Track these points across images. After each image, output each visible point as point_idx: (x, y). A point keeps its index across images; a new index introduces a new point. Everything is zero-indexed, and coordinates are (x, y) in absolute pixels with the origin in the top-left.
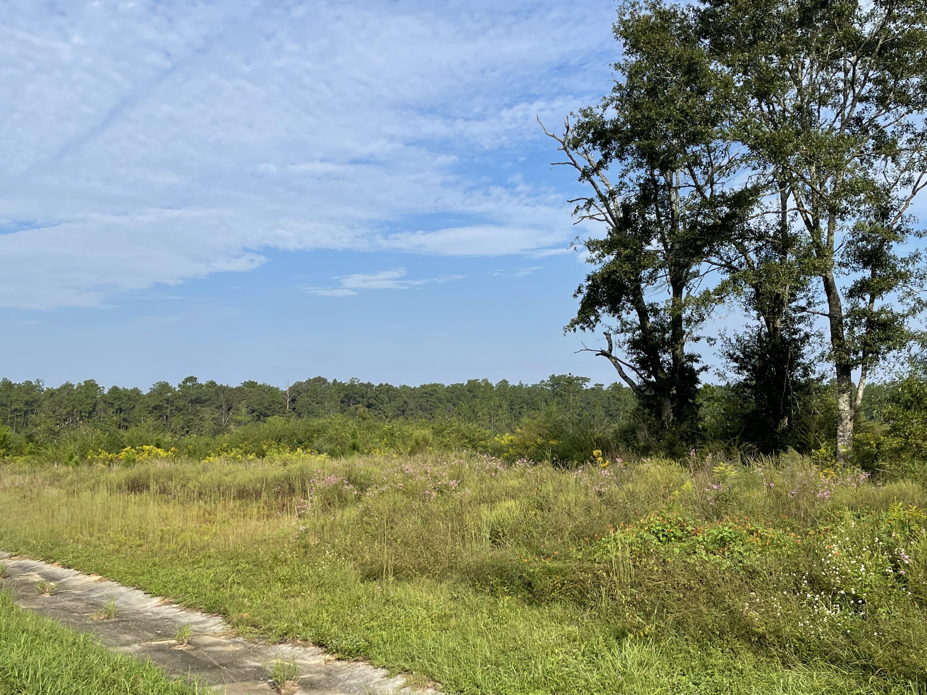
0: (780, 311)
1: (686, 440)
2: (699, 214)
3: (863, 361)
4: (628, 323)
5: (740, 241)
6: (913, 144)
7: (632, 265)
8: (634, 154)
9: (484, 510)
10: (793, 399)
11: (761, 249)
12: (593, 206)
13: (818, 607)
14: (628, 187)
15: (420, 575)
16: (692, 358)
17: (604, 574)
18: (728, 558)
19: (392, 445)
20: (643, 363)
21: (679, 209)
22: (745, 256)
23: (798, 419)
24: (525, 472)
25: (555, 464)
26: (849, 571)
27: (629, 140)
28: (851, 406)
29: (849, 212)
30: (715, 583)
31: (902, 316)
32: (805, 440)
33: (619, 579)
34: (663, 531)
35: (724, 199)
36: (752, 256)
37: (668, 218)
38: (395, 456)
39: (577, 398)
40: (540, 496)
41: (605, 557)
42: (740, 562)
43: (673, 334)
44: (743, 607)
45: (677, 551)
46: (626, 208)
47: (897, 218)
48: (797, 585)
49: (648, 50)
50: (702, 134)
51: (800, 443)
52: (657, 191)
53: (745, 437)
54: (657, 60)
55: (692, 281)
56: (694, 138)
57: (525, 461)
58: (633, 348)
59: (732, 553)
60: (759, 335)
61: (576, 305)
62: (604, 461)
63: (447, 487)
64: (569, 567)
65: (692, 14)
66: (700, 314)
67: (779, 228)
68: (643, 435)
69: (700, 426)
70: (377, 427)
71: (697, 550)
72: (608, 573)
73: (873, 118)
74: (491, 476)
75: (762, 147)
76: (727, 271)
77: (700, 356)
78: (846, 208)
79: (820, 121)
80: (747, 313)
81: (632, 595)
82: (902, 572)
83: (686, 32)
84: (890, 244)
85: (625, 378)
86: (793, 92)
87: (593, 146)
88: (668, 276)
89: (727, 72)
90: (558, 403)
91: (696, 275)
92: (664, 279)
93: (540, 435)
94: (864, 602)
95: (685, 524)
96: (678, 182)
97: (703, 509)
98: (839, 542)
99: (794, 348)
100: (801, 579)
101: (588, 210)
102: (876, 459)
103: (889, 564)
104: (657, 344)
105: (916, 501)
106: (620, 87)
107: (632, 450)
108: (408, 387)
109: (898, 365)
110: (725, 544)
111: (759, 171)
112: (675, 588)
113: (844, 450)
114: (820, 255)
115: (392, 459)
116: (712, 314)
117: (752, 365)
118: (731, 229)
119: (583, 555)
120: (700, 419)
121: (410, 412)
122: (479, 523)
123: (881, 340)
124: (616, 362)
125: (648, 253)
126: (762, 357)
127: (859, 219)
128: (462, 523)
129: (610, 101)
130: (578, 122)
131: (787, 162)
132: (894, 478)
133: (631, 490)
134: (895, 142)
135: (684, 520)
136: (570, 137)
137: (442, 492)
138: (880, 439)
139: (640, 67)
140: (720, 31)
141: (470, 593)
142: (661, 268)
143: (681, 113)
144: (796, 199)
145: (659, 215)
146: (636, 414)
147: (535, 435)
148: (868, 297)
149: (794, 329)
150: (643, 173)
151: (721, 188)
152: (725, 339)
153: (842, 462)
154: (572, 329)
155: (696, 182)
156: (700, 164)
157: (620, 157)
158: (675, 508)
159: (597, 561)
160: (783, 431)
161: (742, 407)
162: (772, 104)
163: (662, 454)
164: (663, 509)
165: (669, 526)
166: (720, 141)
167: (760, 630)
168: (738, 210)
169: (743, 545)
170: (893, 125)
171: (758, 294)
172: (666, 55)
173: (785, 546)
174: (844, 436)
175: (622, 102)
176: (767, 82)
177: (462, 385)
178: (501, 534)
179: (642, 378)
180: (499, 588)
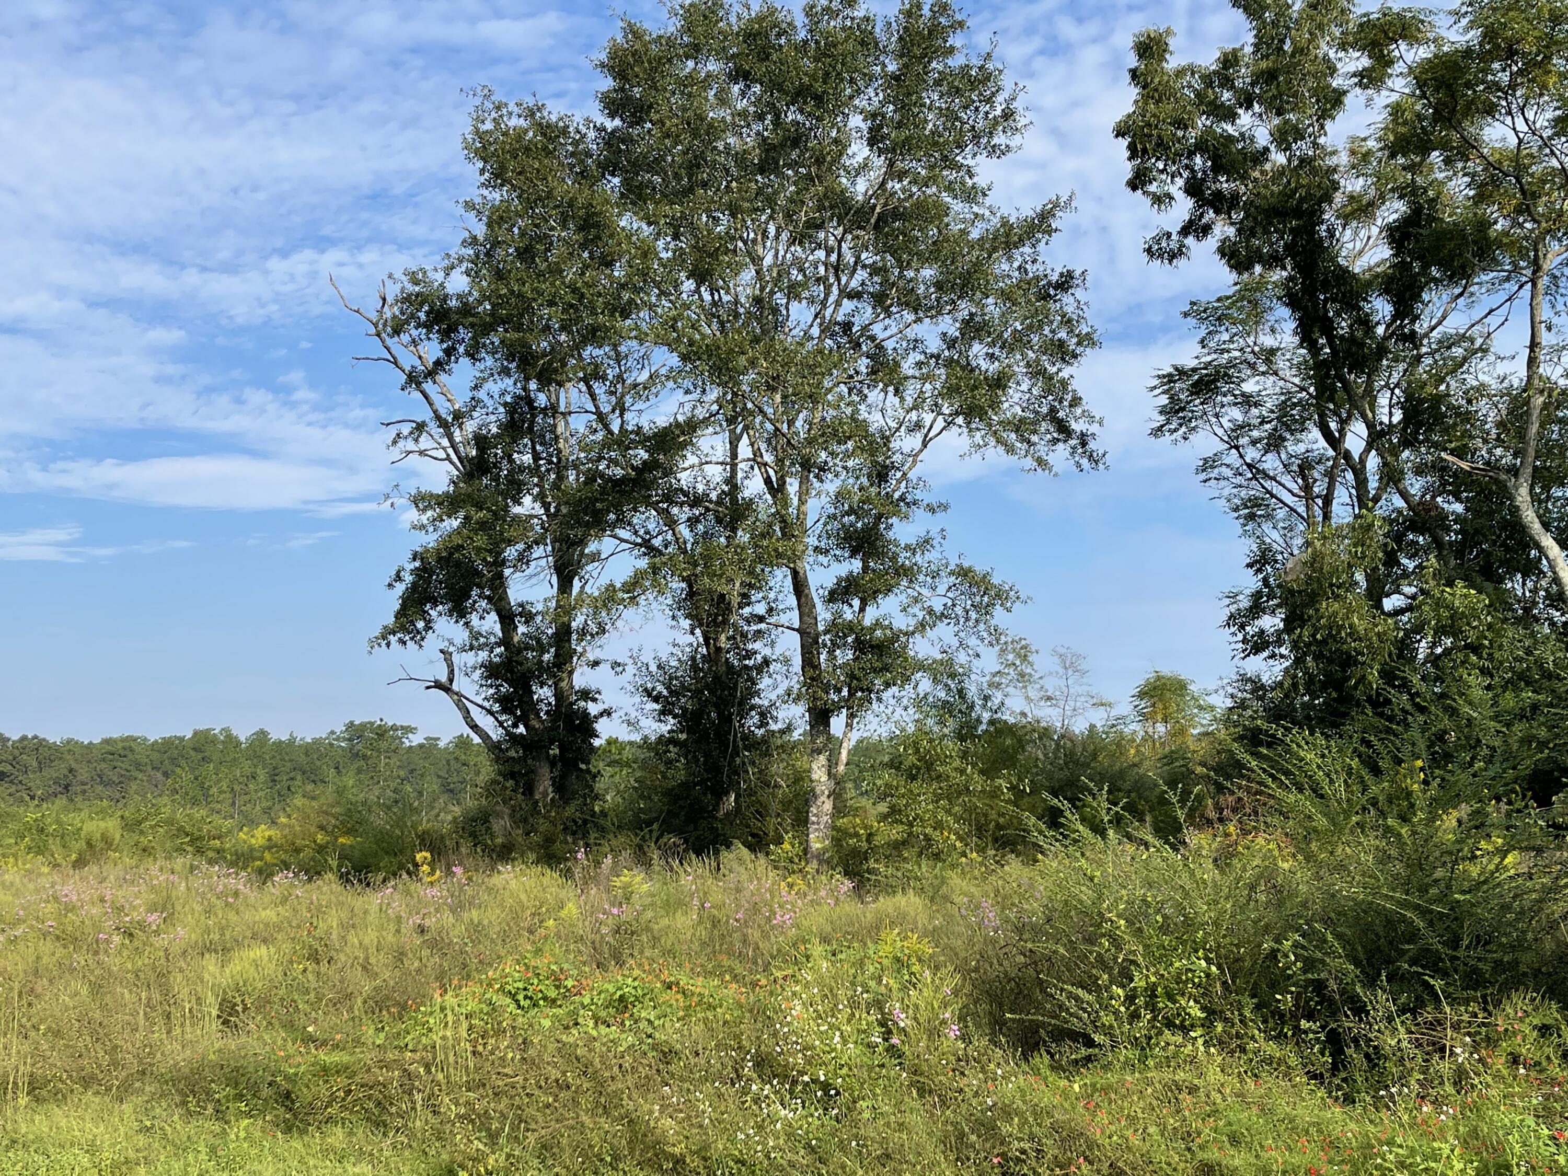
0: (725, 622)
1: (574, 833)
2: (600, 458)
3: (847, 703)
4: (481, 635)
5: (665, 506)
6: (924, 371)
7: (490, 537)
8: (497, 352)
9: (211, 964)
10: (744, 763)
11: (697, 520)
12: (424, 434)
13: (769, 1105)
14: (484, 406)
15: (82, 1090)
16: (586, 695)
17: (422, 1070)
18: (630, 1030)
19: (40, 850)
20: (506, 704)
21: (570, 450)
22: (673, 530)
23: (750, 795)
24: (290, 895)
25: (345, 879)
26: (817, 1043)
27: (487, 328)
28: (829, 774)
29: (829, 469)
30: (607, 1074)
31: (906, 634)
32: (761, 829)
33: (447, 1077)
34: (525, 989)
35: (641, 437)
36: (684, 531)
37: (550, 462)
38: (45, 870)
39: (392, 762)
40: (314, 937)
41: (424, 1039)
42: (649, 1036)
43: (557, 656)
44: (651, 1112)
45: (547, 1023)
46: (481, 441)
47: (899, 482)
48: (737, 1071)
49: (520, 184)
50: (608, 330)
51: (754, 835)
52: (534, 416)
53: (667, 828)
54: (535, 202)
55: (589, 568)
56: (594, 335)
57: (291, 875)
58: (487, 678)
59: (636, 1022)
60: (693, 659)
61: (393, 601)
62: (432, 873)
63: (142, 926)
64: (360, 1061)
65: (592, 134)
66: (600, 623)
67: (726, 489)
68: (501, 825)
69: (597, 809)
70: (13, 817)
71: (580, 1020)
72: (427, 1067)
73: (867, 326)
74: (227, 904)
75: (699, 359)
76: (645, 554)
77: (599, 692)
78: (826, 462)
79: (789, 323)
80: (674, 623)
81: (468, 1103)
82: (895, 1040)
83: (582, 161)
84: (890, 521)
85: (475, 727)
86: (748, 275)
87: (427, 334)
88: (550, 558)
89: (646, 234)
90: (359, 771)
91: (595, 557)
92: (543, 562)
93: (322, 828)
94: (838, 1093)
95: (562, 977)
96: (568, 404)
97: (595, 949)
98: (804, 996)
99: (747, 681)
100: (743, 1060)
101: (416, 440)
102: (866, 859)
103: (877, 1029)
104: (530, 671)
105: (920, 926)
106: (474, 240)
107: (483, 851)
108: (76, 743)
109: (899, 711)
110: (626, 1007)
111: (695, 396)
112: (540, 1087)
113: (818, 845)
114: (787, 535)
115: (40, 875)
116: (619, 623)
117: (681, 708)
118: (650, 485)
119: (387, 1038)
120: (596, 797)
121: (79, 789)
122: (199, 989)
123: (874, 670)
124: (460, 700)
125: (517, 518)
126: (697, 693)
127: (843, 481)
128: (166, 991)
129: (456, 262)
130: (402, 291)
131: (738, 383)
132: (890, 890)
133: (476, 922)
134: (897, 364)
135: (561, 970)
136: (388, 314)
137: (131, 935)
138: (872, 826)
139: (508, 210)
140: (636, 166)
141: (176, 1118)
142: (537, 544)
143: (573, 292)
144: (752, 445)
145: (536, 457)
146: (491, 789)
147: (313, 829)
148: (856, 603)
149: (747, 651)
150: (508, 385)
151: (636, 419)
152: (639, 664)
153: (815, 864)
154: (384, 643)
155: (597, 407)
156: (604, 378)
157: (472, 355)
158: (547, 948)
159: (410, 1047)
160: (728, 814)
161: (664, 777)
162: (718, 291)
163: (532, 857)
164: (528, 951)
165: (536, 981)
166: (635, 343)
167: (677, 1150)
168: (661, 457)
169: (655, 1007)
170: (894, 339)
171: (691, 594)
172: (550, 194)
173: (721, 1007)
174: (818, 824)
175: (476, 265)
176: (710, 255)
177: (182, 739)
178: (239, 1008)
179: (504, 728)
180: (230, 1105)
